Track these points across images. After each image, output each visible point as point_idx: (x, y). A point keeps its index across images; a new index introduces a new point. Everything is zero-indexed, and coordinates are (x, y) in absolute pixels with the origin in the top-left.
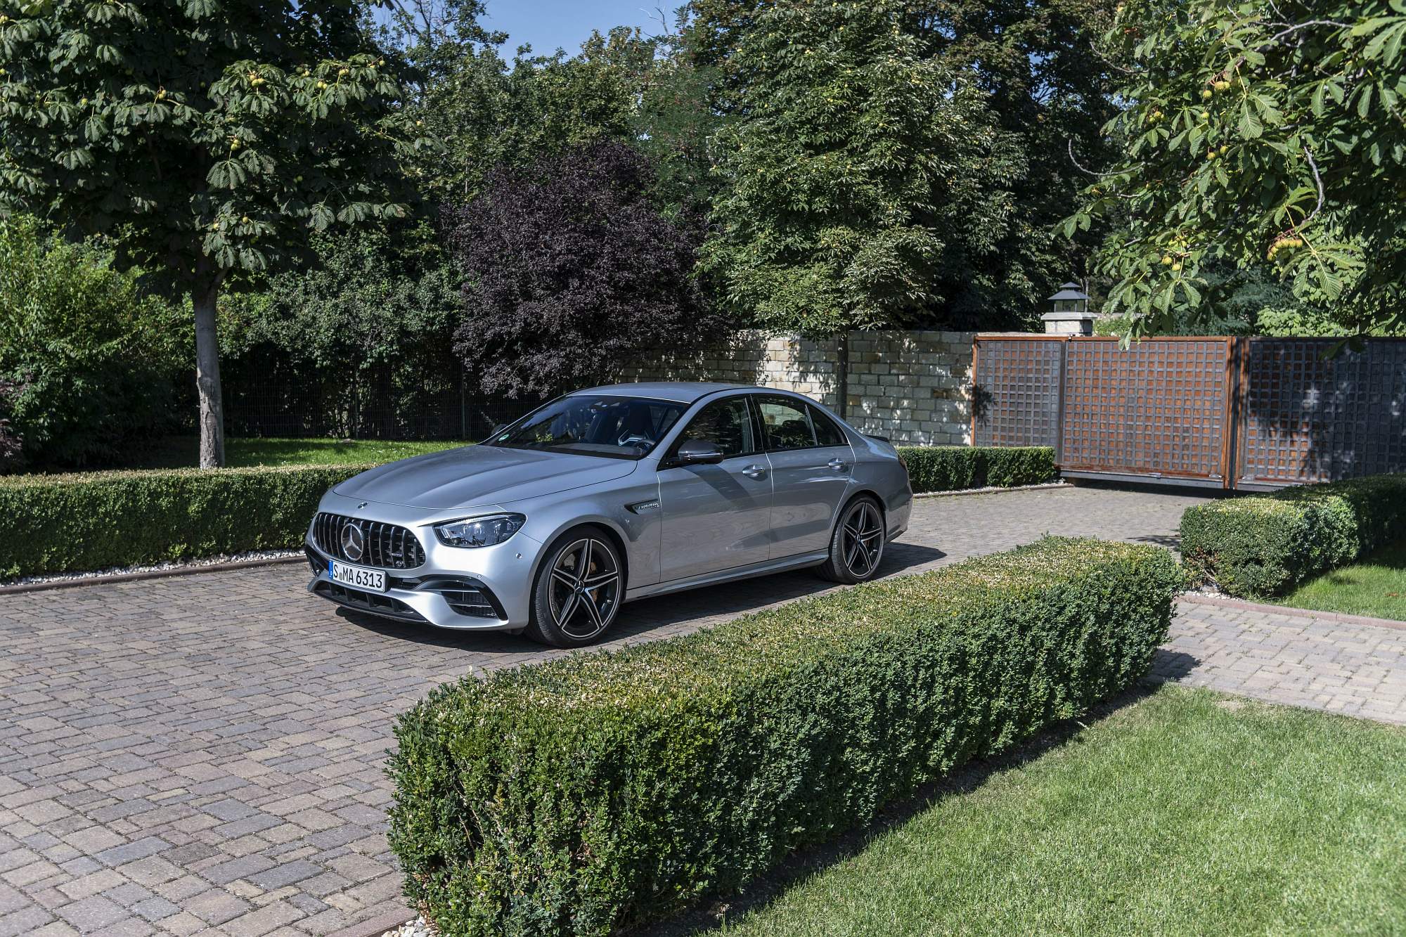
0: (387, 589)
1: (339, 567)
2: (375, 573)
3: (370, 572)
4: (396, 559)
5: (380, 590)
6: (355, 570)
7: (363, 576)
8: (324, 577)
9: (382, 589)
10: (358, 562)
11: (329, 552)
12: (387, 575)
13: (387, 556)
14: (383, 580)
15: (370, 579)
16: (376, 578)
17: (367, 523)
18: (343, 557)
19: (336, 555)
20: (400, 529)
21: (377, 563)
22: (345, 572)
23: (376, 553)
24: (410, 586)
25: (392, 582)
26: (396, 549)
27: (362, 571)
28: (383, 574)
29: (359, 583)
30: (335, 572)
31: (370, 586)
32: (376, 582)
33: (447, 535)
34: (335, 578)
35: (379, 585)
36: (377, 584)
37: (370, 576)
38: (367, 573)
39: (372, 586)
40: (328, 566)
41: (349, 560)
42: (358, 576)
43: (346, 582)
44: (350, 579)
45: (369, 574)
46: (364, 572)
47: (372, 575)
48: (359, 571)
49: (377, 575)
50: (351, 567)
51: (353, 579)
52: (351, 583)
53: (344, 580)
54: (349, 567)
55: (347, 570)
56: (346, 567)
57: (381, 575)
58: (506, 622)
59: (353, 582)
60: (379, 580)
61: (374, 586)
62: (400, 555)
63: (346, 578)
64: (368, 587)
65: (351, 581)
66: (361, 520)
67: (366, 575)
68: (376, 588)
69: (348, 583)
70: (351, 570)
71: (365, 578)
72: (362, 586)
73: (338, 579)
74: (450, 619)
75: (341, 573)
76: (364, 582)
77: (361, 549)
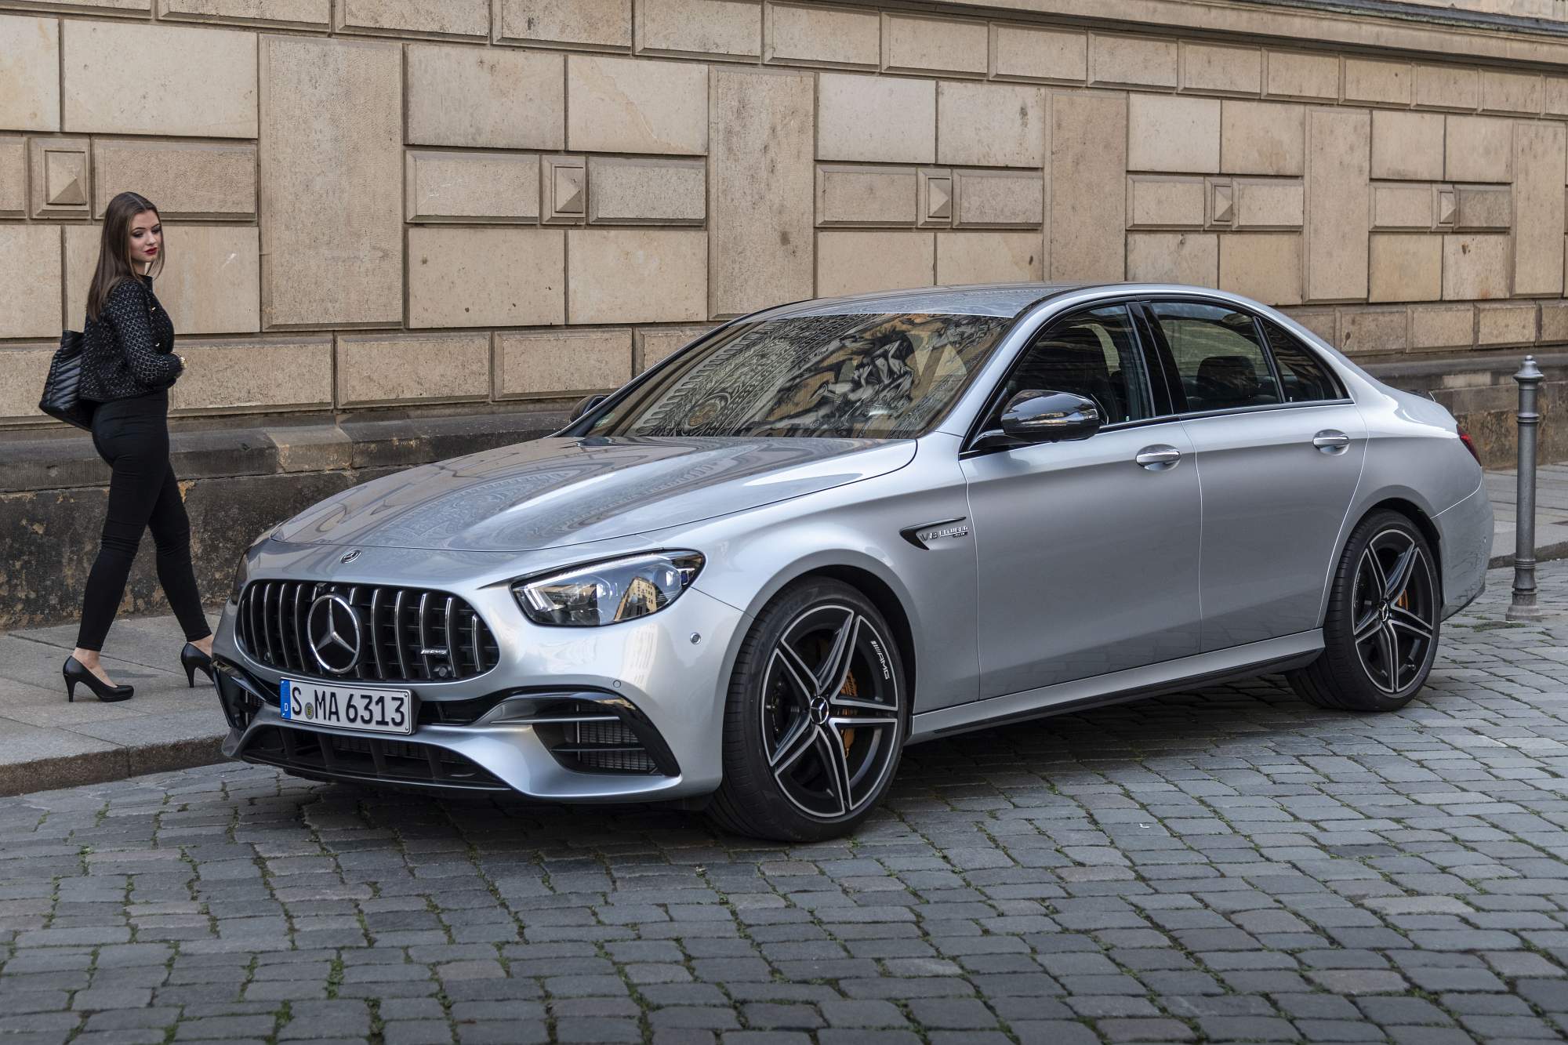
0: (416, 729)
1: (304, 691)
2: (388, 696)
3: (375, 694)
4: (437, 661)
5: (402, 731)
6: (343, 693)
7: (360, 704)
8: (267, 717)
9: (406, 727)
10: (350, 677)
11: (279, 663)
12: (415, 696)
13: (413, 656)
14: (406, 709)
15: (376, 709)
16: (391, 706)
17: (365, 591)
18: (313, 670)
19: (296, 668)
20: (439, 597)
21: (393, 675)
22: (319, 700)
23: (389, 654)
24: (470, 712)
25: (426, 712)
26: (436, 640)
27: (357, 693)
28: (406, 696)
29: (353, 720)
30: (293, 704)
31: (378, 723)
32: (391, 714)
33: (540, 603)
34: (293, 717)
35: (398, 719)
36: (393, 719)
37: (377, 703)
38: (370, 697)
39: (383, 722)
40: (274, 693)
41: (328, 675)
42: (349, 706)
43: (320, 721)
44: (331, 713)
45: (375, 699)
46: (363, 697)
47: (381, 700)
48: (351, 696)
49: (394, 699)
50: (334, 690)
51: (336, 713)
52: (333, 722)
53: (317, 717)
54: (328, 690)
55: (324, 699)
56: (320, 690)
57: (401, 700)
58: (676, 781)
59: (338, 720)
60: (398, 710)
61: (387, 724)
62: (444, 652)
63: (321, 712)
64: (373, 726)
65: (334, 717)
66: (352, 585)
67: (367, 700)
68: (391, 728)
69: (327, 722)
70: (333, 695)
71: (366, 708)
72: (359, 724)
73: (303, 718)
74: (554, 782)
75: (308, 705)
76: (362, 717)
77: (355, 648)
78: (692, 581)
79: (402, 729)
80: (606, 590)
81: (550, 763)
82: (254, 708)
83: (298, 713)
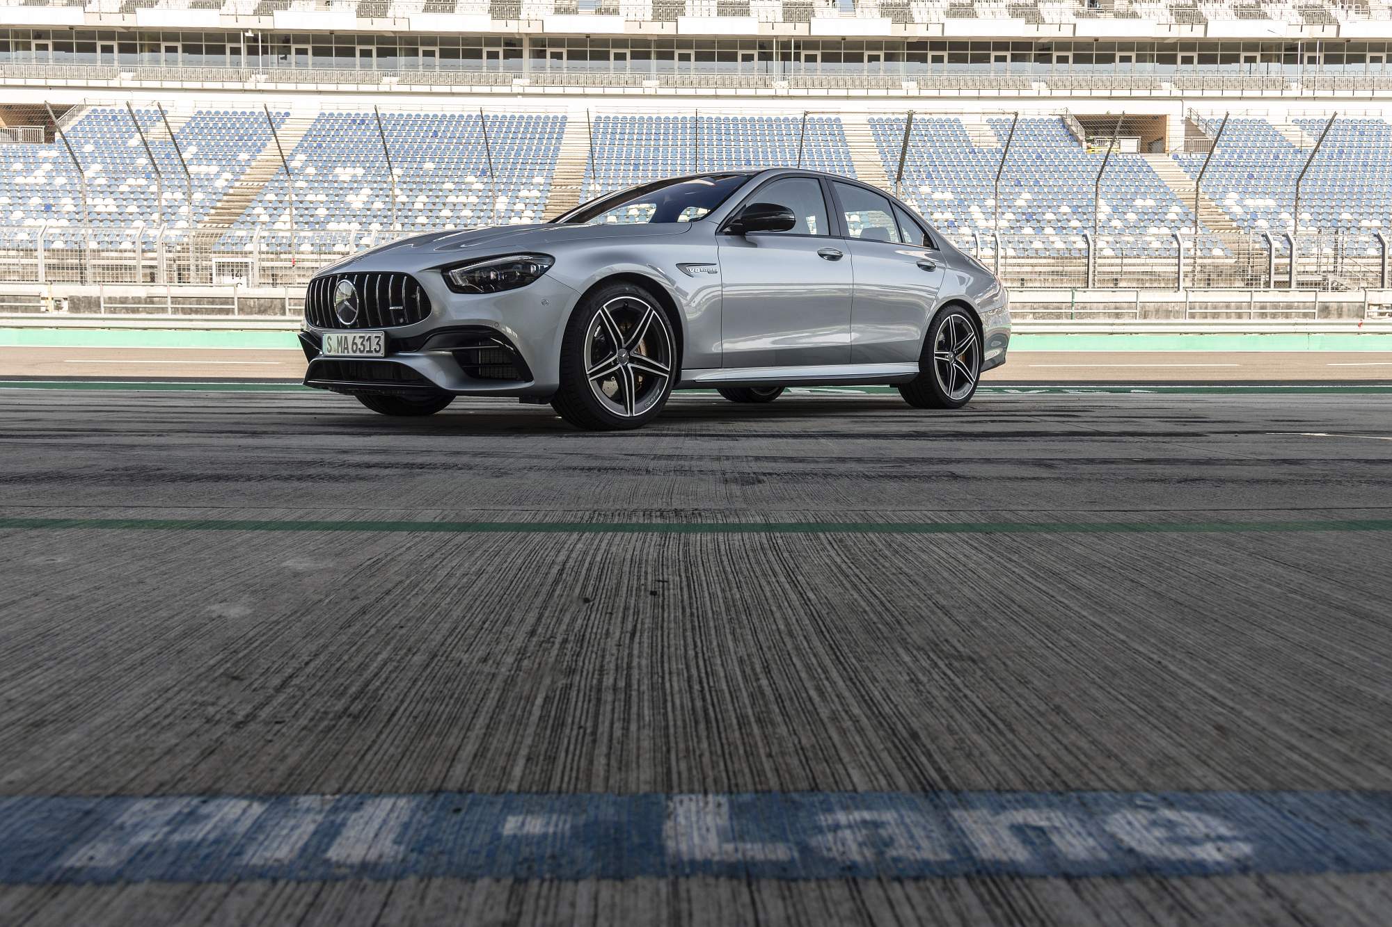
0: (387, 355)
1: (333, 339)
2: (373, 336)
3: (367, 336)
4: (398, 314)
6: (350, 335)
7: (359, 341)
9: (382, 353)
10: (353, 327)
11: (321, 326)
12: (387, 335)
13: (386, 312)
14: (382, 343)
15: (366, 343)
16: (374, 341)
17: (362, 276)
18: (338, 326)
19: (328, 324)
20: (401, 276)
21: (376, 324)
23: (374, 312)
24: (415, 344)
25: (394, 345)
26: (397, 301)
27: (358, 336)
28: (383, 335)
29: (355, 352)
30: (328, 346)
31: (367, 352)
32: (374, 346)
33: (459, 281)
34: (328, 354)
35: (377, 349)
36: (375, 350)
37: (368, 340)
38: (364, 337)
39: (370, 351)
40: (319, 342)
41: (345, 327)
42: (354, 343)
43: (340, 353)
44: (344, 348)
45: (367, 338)
46: (361, 337)
47: (370, 338)
48: (355, 337)
49: (376, 337)
50: (346, 335)
51: (347, 348)
52: (345, 354)
53: (338, 351)
54: (344, 336)
55: (341, 341)
56: (340, 336)
57: (379, 337)
58: (530, 384)
59: (348, 352)
60: (378, 343)
61: (372, 352)
62: (402, 308)
63: (339, 349)
64: (365, 354)
65: (346, 350)
66: (356, 273)
67: (362, 339)
68: (374, 354)
69: (342, 355)
70: (346, 337)
71: (362, 344)
72: (358, 354)
73: (331, 353)
74: (461, 381)
75: (335, 346)
76: (360, 349)
77: (356, 310)
78: (546, 272)
79: (379, 355)
80: (496, 273)
81: (459, 373)
83: (329, 351)
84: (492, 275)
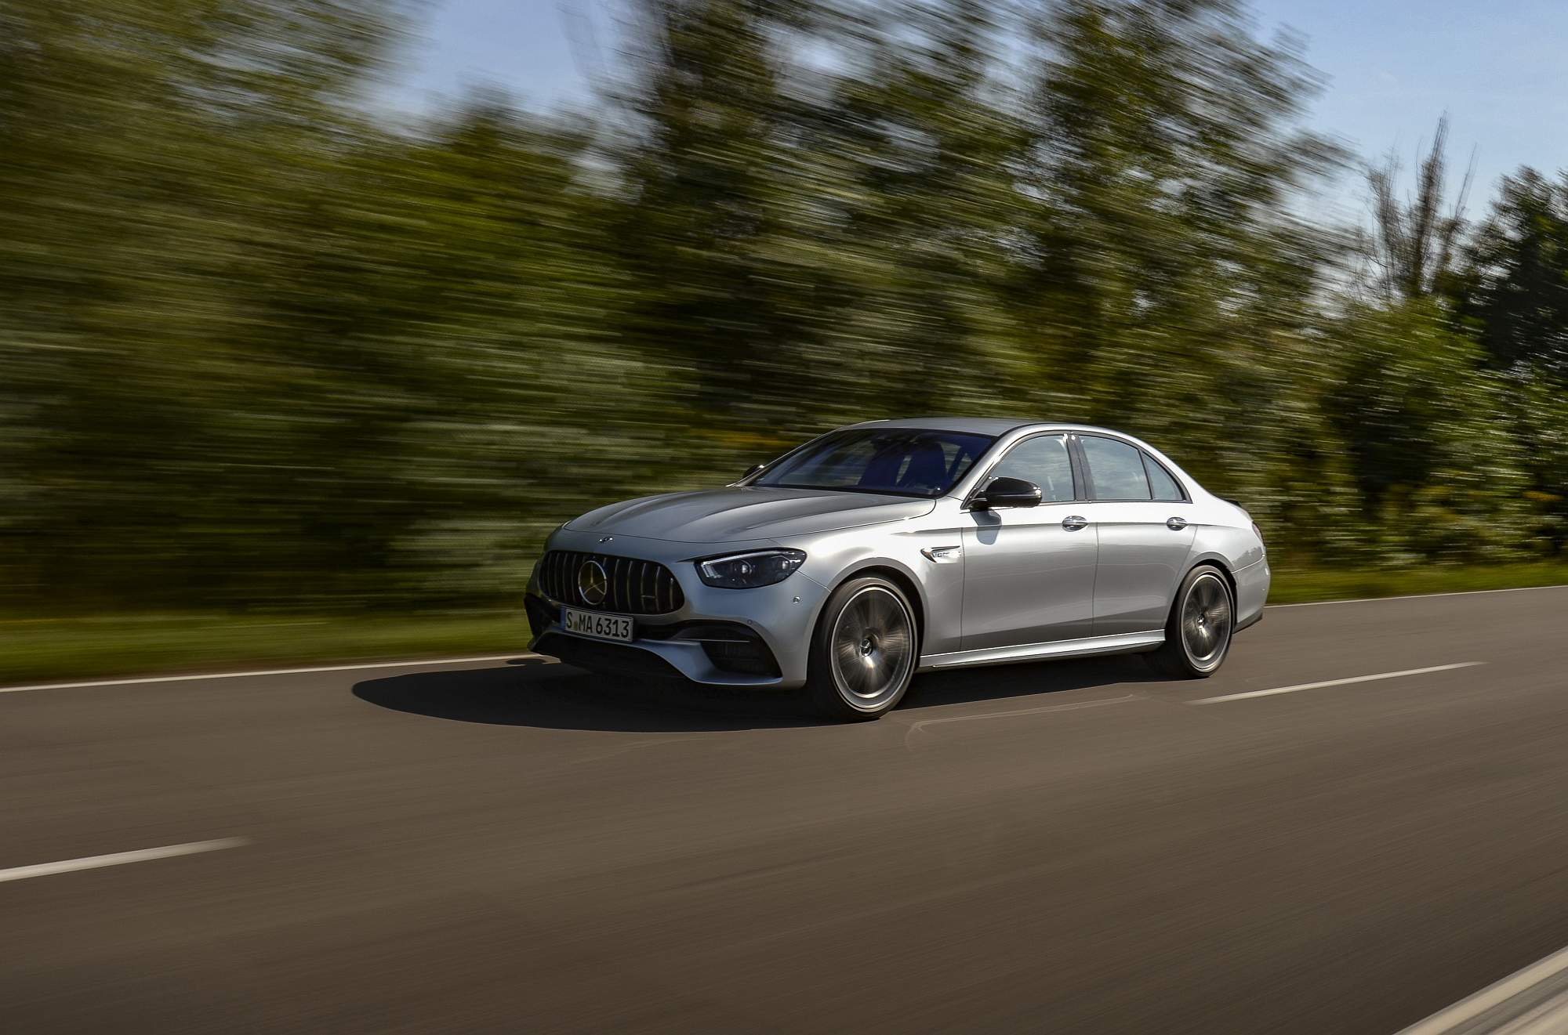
0: (635, 641)
1: (574, 615)
2: (620, 619)
3: (613, 619)
4: (649, 602)
5: (626, 641)
6: (595, 617)
7: (604, 623)
8: (552, 628)
9: (629, 638)
10: (598, 608)
11: (561, 599)
12: (635, 622)
13: (637, 600)
14: (630, 628)
15: (613, 627)
16: (621, 626)
17: (612, 559)
18: (579, 604)
19: (570, 601)
20: (653, 565)
21: (623, 609)
22: (582, 621)
23: (622, 597)
24: (665, 633)
25: (641, 631)
26: (649, 590)
27: (603, 617)
28: (630, 620)
29: (599, 633)
30: (568, 622)
31: (614, 635)
32: (621, 630)
33: (711, 573)
34: (567, 629)
35: (625, 633)
36: (622, 634)
37: (614, 623)
38: (610, 620)
39: (616, 635)
40: (557, 615)
41: (588, 607)
42: (598, 624)
43: (582, 632)
44: (588, 628)
45: (613, 622)
46: (606, 620)
47: (616, 622)
48: (600, 619)
49: (624, 622)
50: (590, 614)
51: (591, 628)
52: (589, 633)
53: (580, 629)
54: (588, 615)
55: (584, 618)
56: (583, 614)
57: (627, 622)
58: (779, 680)
59: (591, 631)
60: (625, 628)
61: (618, 636)
62: (654, 597)
63: (582, 627)
64: (610, 637)
65: (589, 630)
66: (605, 556)
67: (608, 622)
68: (620, 638)
69: (585, 633)
70: (590, 617)
71: (608, 626)
72: (603, 635)
73: (572, 630)
74: (710, 675)
75: (576, 623)
76: (605, 631)
77: (603, 591)
78: (797, 568)
79: (626, 639)
80: (748, 569)
81: (707, 665)
82: (547, 624)
83: (569, 627)
84: (744, 569)
